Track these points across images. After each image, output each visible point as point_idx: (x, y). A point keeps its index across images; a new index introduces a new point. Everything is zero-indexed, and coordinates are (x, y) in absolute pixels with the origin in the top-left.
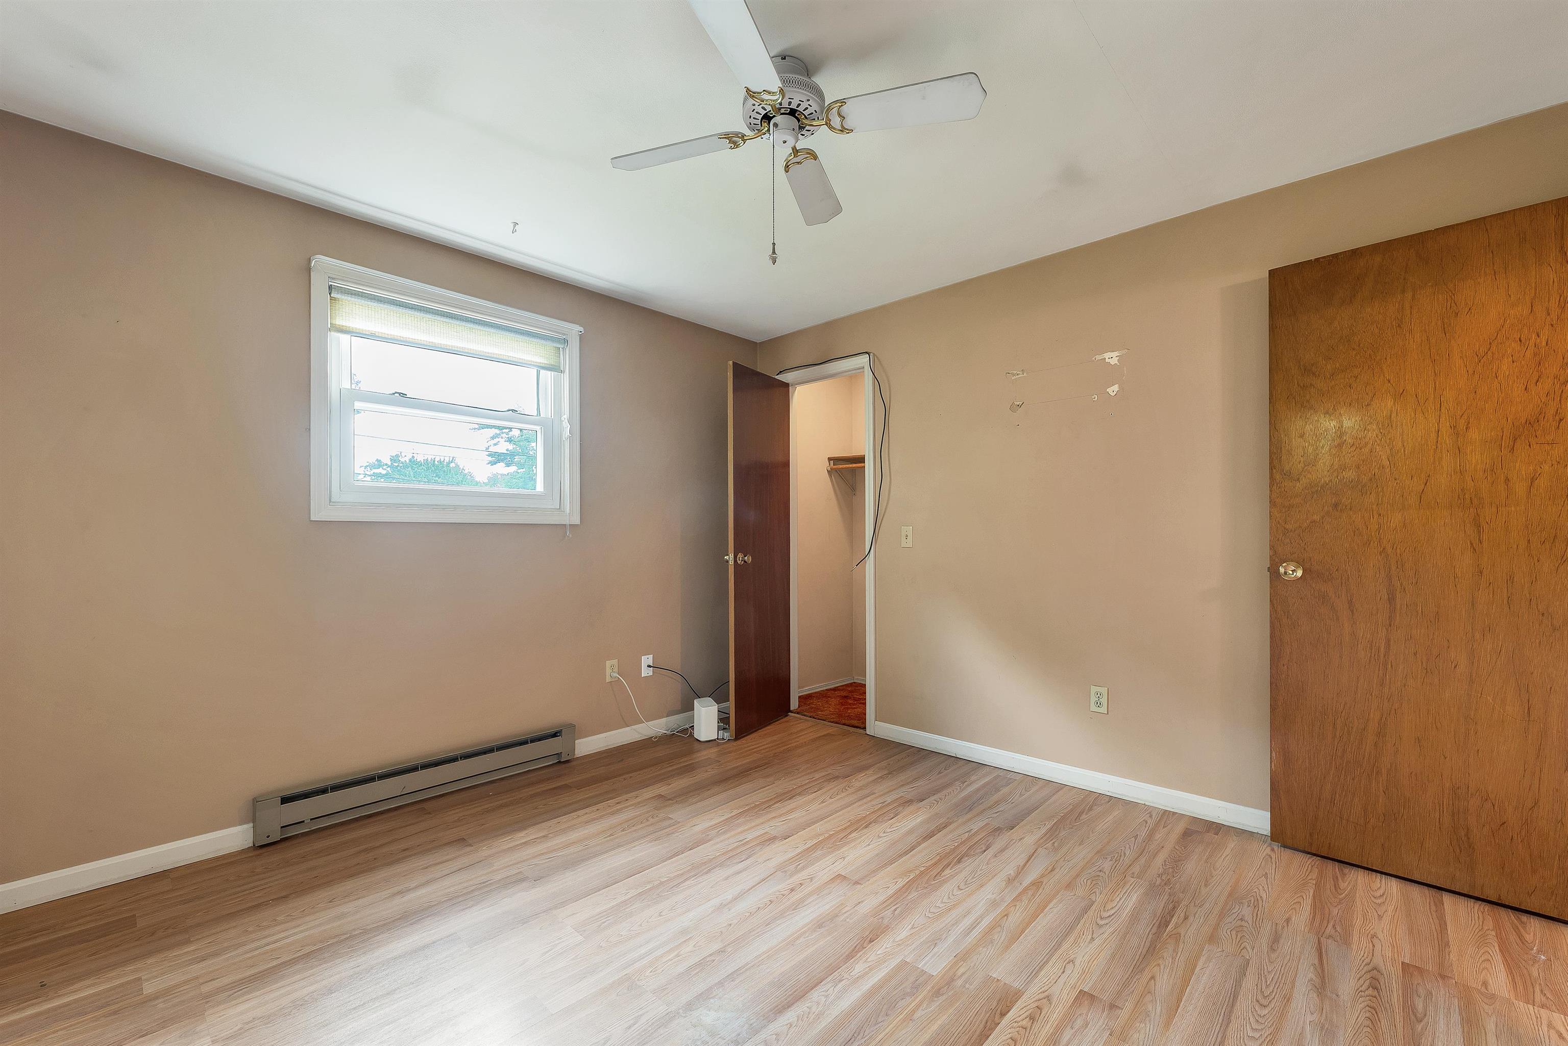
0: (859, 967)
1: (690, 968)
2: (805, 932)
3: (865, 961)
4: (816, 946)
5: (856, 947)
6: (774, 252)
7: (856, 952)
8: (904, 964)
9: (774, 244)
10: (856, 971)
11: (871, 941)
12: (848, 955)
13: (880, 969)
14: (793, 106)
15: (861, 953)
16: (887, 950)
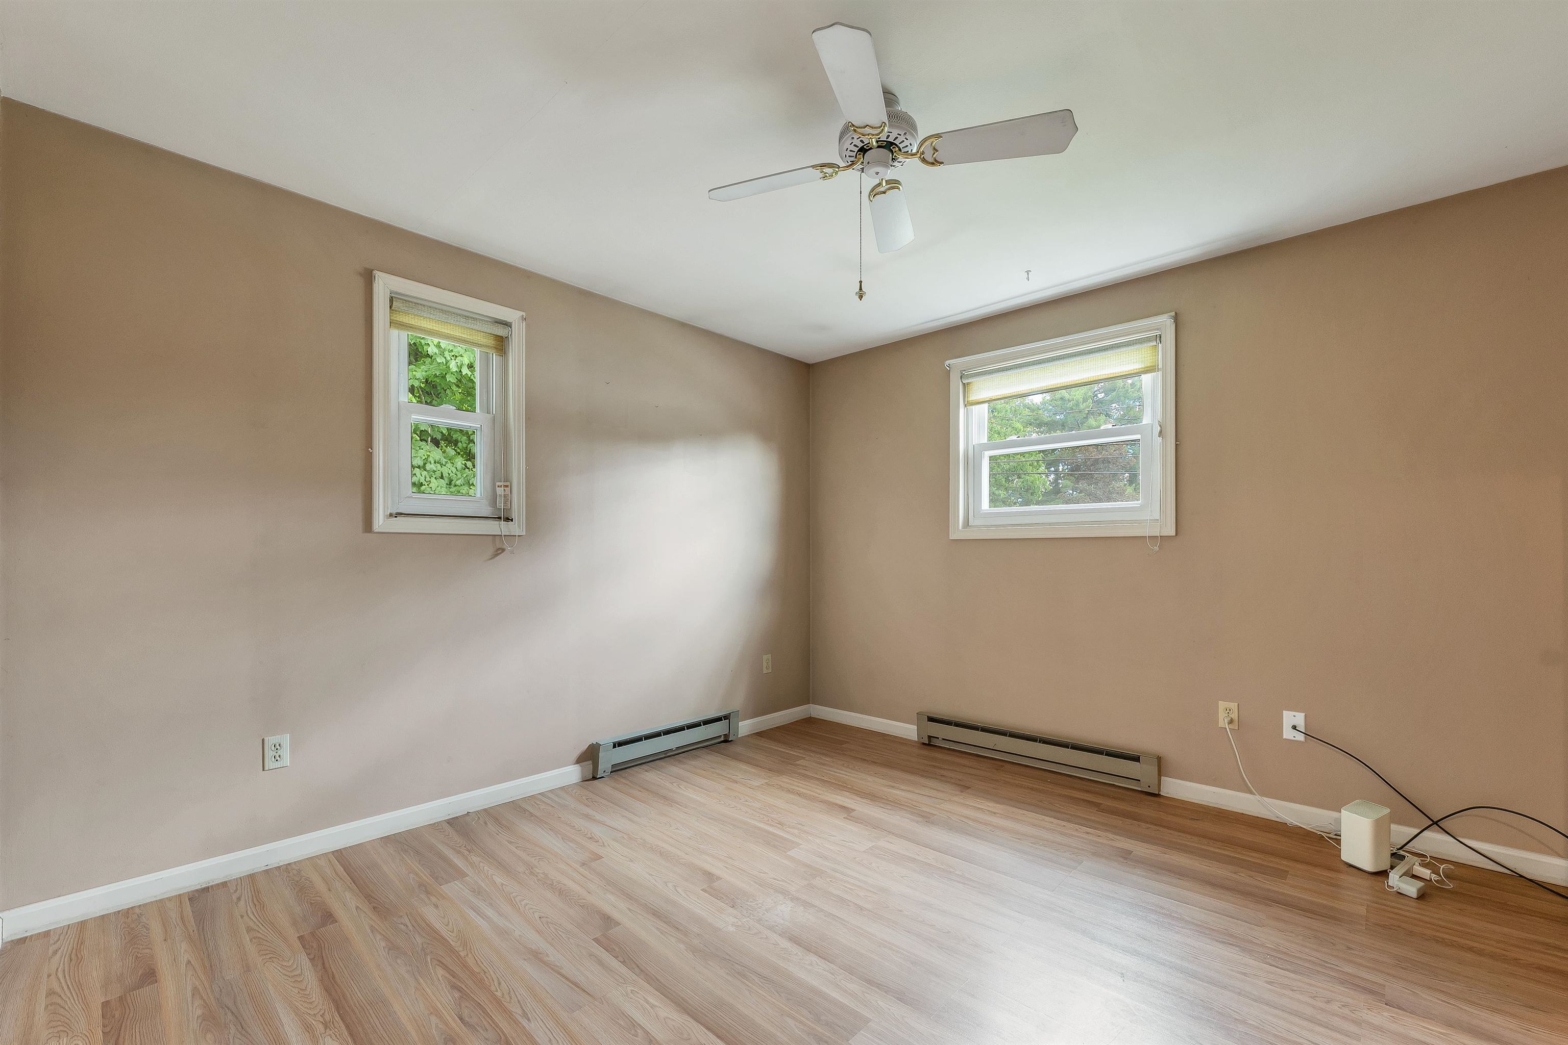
6: (861, 289)
9: (861, 282)
14: (891, 139)
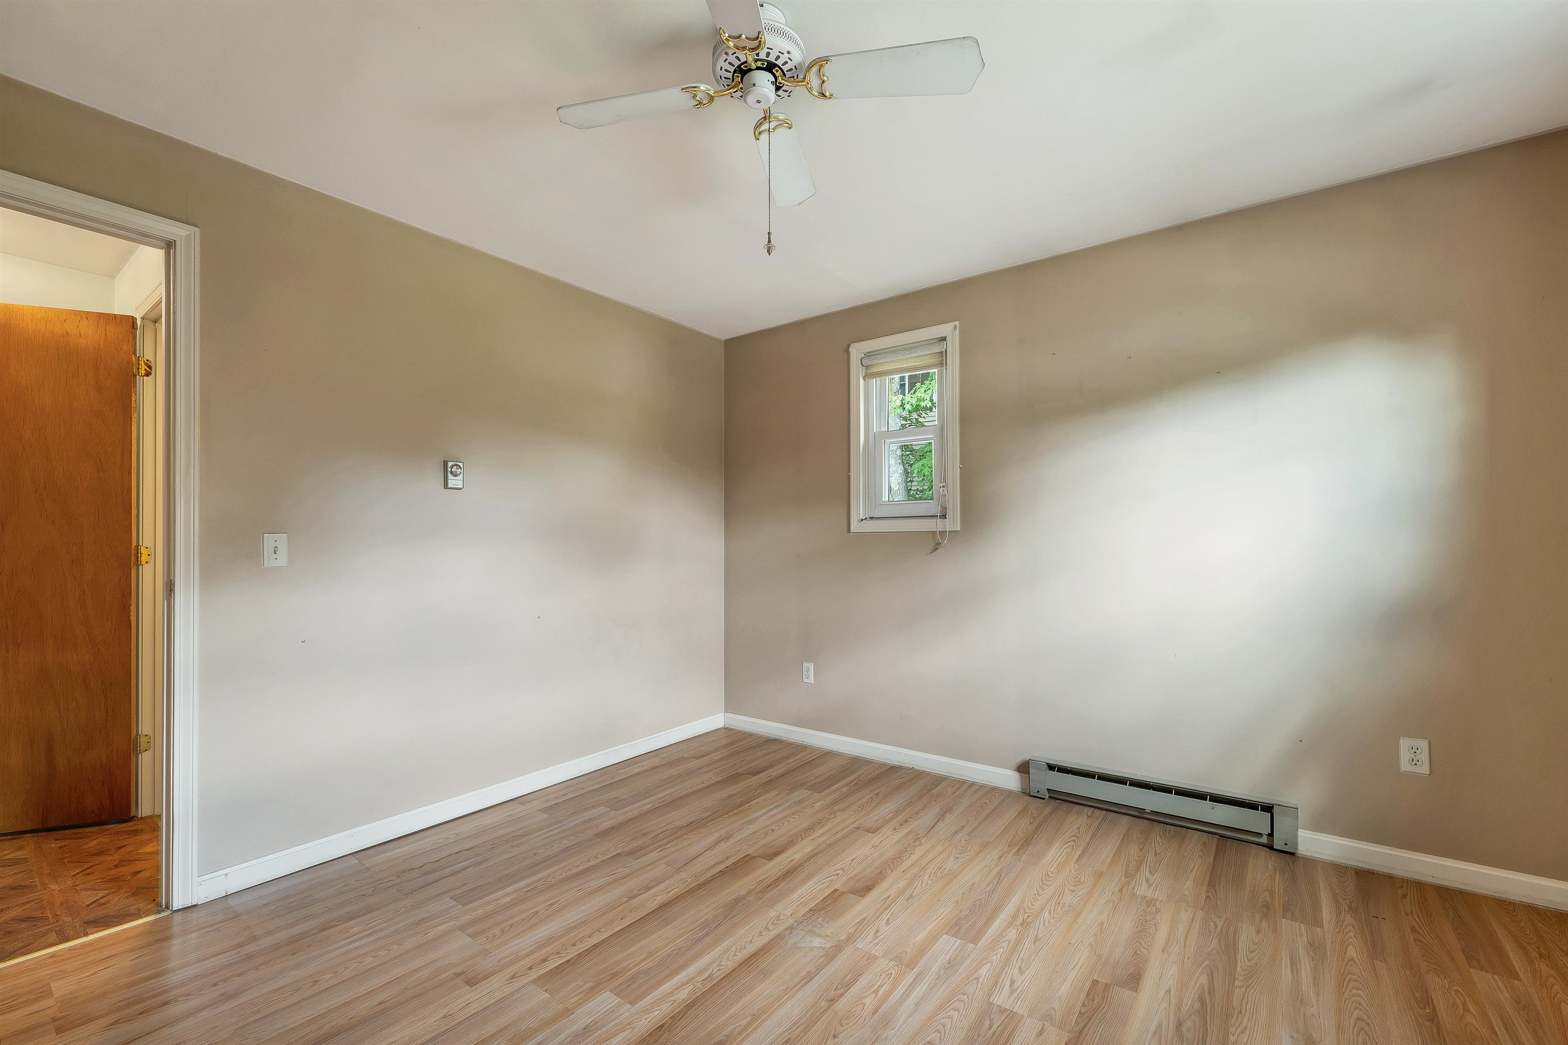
0: (683, 995)
1: (856, 979)
2: (740, 1033)
3: (675, 1001)
4: (727, 1015)
5: (682, 1017)
7: (682, 1012)
8: (632, 1003)
10: (687, 991)
11: (662, 1026)
12: (692, 1007)
13: (662, 993)
15: (676, 1011)
16: (646, 1016)
